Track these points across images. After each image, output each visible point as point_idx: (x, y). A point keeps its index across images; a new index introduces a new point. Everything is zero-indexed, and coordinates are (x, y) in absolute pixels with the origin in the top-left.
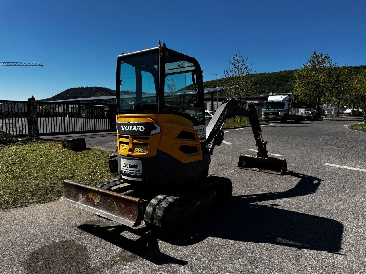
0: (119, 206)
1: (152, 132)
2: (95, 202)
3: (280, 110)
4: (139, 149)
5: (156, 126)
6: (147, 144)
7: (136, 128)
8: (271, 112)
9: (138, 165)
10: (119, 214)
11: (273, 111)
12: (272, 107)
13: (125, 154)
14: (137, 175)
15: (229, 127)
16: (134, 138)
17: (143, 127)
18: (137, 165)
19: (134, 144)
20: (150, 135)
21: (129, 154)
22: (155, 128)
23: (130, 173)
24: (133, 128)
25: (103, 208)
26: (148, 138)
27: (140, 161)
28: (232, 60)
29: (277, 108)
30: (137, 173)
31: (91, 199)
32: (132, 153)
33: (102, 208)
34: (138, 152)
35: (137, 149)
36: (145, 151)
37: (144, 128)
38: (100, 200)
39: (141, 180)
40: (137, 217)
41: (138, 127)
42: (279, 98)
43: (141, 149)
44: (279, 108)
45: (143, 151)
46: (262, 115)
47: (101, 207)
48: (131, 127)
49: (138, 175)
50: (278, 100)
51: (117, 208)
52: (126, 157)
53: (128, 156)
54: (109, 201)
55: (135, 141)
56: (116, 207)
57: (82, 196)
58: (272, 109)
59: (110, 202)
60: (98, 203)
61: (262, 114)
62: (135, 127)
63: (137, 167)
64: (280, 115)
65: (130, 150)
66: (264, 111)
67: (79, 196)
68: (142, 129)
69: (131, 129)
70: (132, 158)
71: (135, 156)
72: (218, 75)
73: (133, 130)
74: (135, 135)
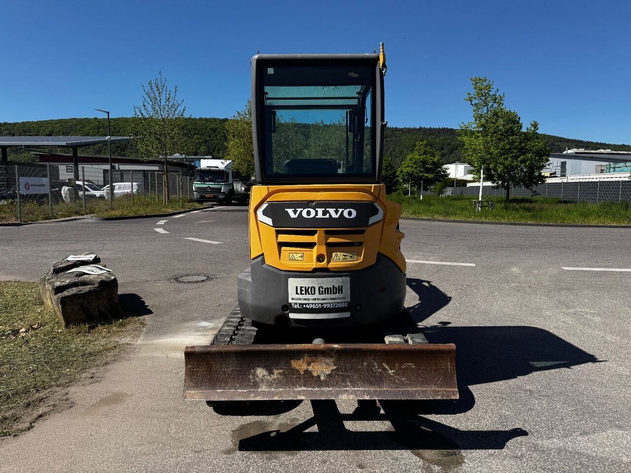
0: (400, 369)
1: (372, 220)
2: (319, 377)
3: (222, 185)
4: (342, 254)
5: (378, 207)
6: (361, 244)
7: (336, 213)
8: (209, 187)
9: (342, 286)
10: (407, 384)
11: (212, 185)
12: (209, 179)
13: (308, 268)
14: (340, 305)
15: (158, 213)
16: (329, 233)
17: (352, 210)
18: (339, 287)
19: (329, 245)
20: (367, 225)
21: (318, 267)
22: (376, 212)
23: (322, 304)
24: (324, 213)
25: (350, 382)
26: (362, 232)
27: (348, 279)
28: (148, 88)
29: (218, 180)
30: (338, 303)
31: (302, 373)
32: (328, 265)
33: (348, 383)
34: (339, 260)
35: (336, 255)
36: (356, 257)
37: (354, 213)
38: (335, 368)
39: (347, 315)
40: (455, 378)
41: (340, 210)
42: (219, 164)
43: (346, 254)
44: (220, 180)
45: (351, 257)
46: (194, 191)
47: (344, 381)
48: (320, 211)
49: (343, 305)
50: (218, 167)
51: (393, 373)
52: (312, 274)
53: (316, 270)
54: (365, 364)
55: (332, 240)
56: (391, 372)
57: (265, 373)
58: (209, 181)
59: (370, 366)
60: (329, 376)
61: (194, 189)
62: (332, 211)
63: (340, 290)
64: (224, 193)
65: (320, 258)
66: (197, 185)
67: (254, 375)
68: (350, 213)
69: (320, 215)
70: (327, 274)
71: (334, 270)
72: (108, 113)
73: (327, 216)
74: (331, 227)
